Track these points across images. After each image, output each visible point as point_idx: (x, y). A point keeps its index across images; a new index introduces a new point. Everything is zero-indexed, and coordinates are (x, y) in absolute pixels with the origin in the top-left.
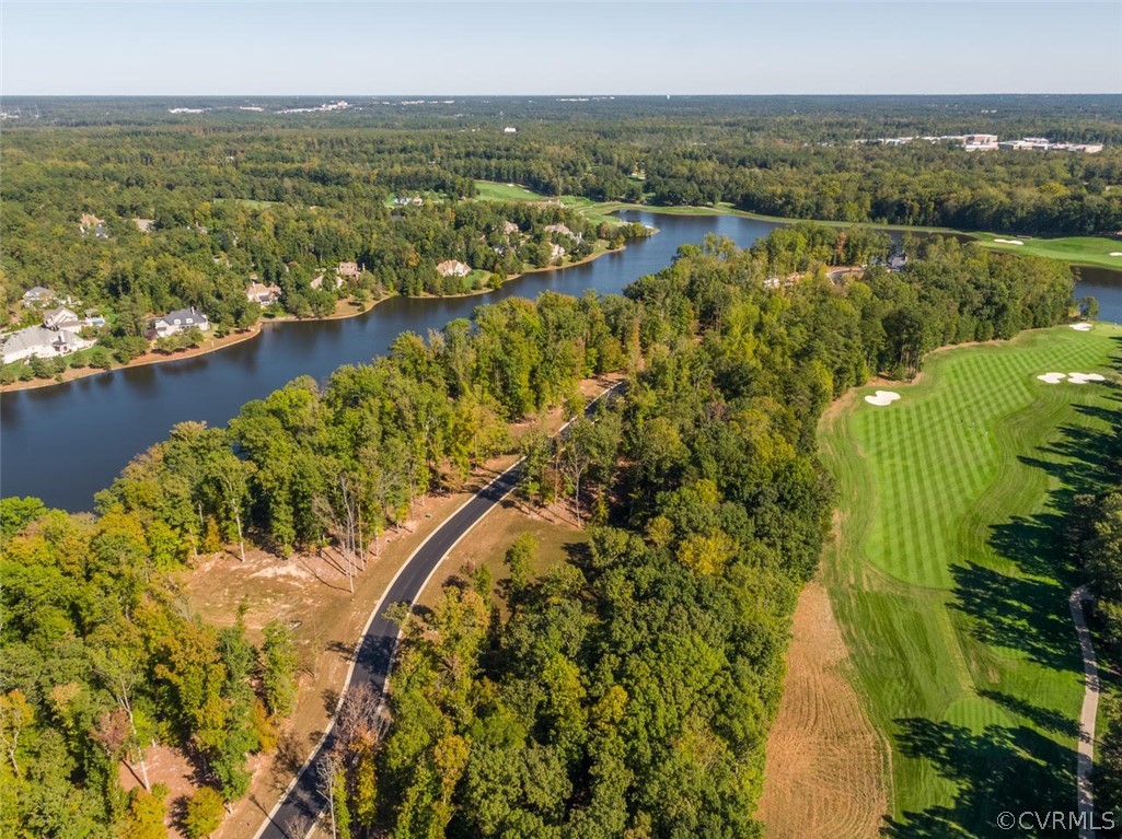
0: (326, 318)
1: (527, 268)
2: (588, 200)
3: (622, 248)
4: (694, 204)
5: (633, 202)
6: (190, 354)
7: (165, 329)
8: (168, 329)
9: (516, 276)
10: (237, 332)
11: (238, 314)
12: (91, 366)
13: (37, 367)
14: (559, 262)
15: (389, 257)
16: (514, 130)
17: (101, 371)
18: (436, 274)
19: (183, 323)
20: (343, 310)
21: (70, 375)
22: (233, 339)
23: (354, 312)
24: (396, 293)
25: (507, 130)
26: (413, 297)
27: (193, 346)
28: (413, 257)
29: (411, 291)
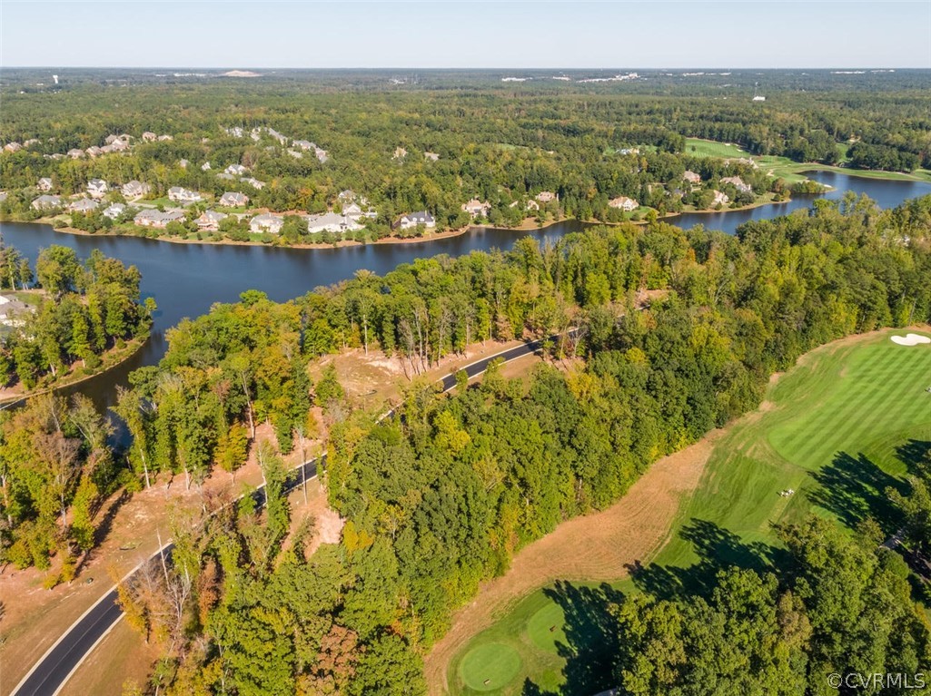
0: (512, 229)
1: (688, 209)
2: (788, 160)
3: (788, 200)
4: (890, 169)
5: (830, 164)
6: (417, 240)
7: (406, 223)
8: (408, 223)
9: (676, 214)
10: (451, 231)
11: (453, 218)
12: (356, 240)
13: (324, 236)
14: (719, 206)
15: (576, 190)
16: (763, 99)
17: (360, 243)
18: (606, 205)
19: (418, 221)
20: (528, 224)
21: (343, 244)
22: (447, 234)
23: (535, 226)
24: (573, 217)
25: (757, 98)
26: (584, 221)
27: (418, 235)
28: (593, 191)
29: (583, 217)
